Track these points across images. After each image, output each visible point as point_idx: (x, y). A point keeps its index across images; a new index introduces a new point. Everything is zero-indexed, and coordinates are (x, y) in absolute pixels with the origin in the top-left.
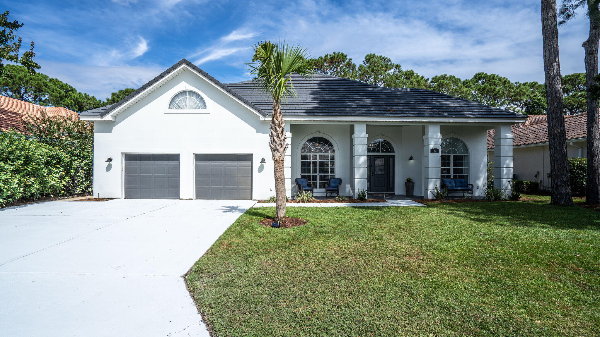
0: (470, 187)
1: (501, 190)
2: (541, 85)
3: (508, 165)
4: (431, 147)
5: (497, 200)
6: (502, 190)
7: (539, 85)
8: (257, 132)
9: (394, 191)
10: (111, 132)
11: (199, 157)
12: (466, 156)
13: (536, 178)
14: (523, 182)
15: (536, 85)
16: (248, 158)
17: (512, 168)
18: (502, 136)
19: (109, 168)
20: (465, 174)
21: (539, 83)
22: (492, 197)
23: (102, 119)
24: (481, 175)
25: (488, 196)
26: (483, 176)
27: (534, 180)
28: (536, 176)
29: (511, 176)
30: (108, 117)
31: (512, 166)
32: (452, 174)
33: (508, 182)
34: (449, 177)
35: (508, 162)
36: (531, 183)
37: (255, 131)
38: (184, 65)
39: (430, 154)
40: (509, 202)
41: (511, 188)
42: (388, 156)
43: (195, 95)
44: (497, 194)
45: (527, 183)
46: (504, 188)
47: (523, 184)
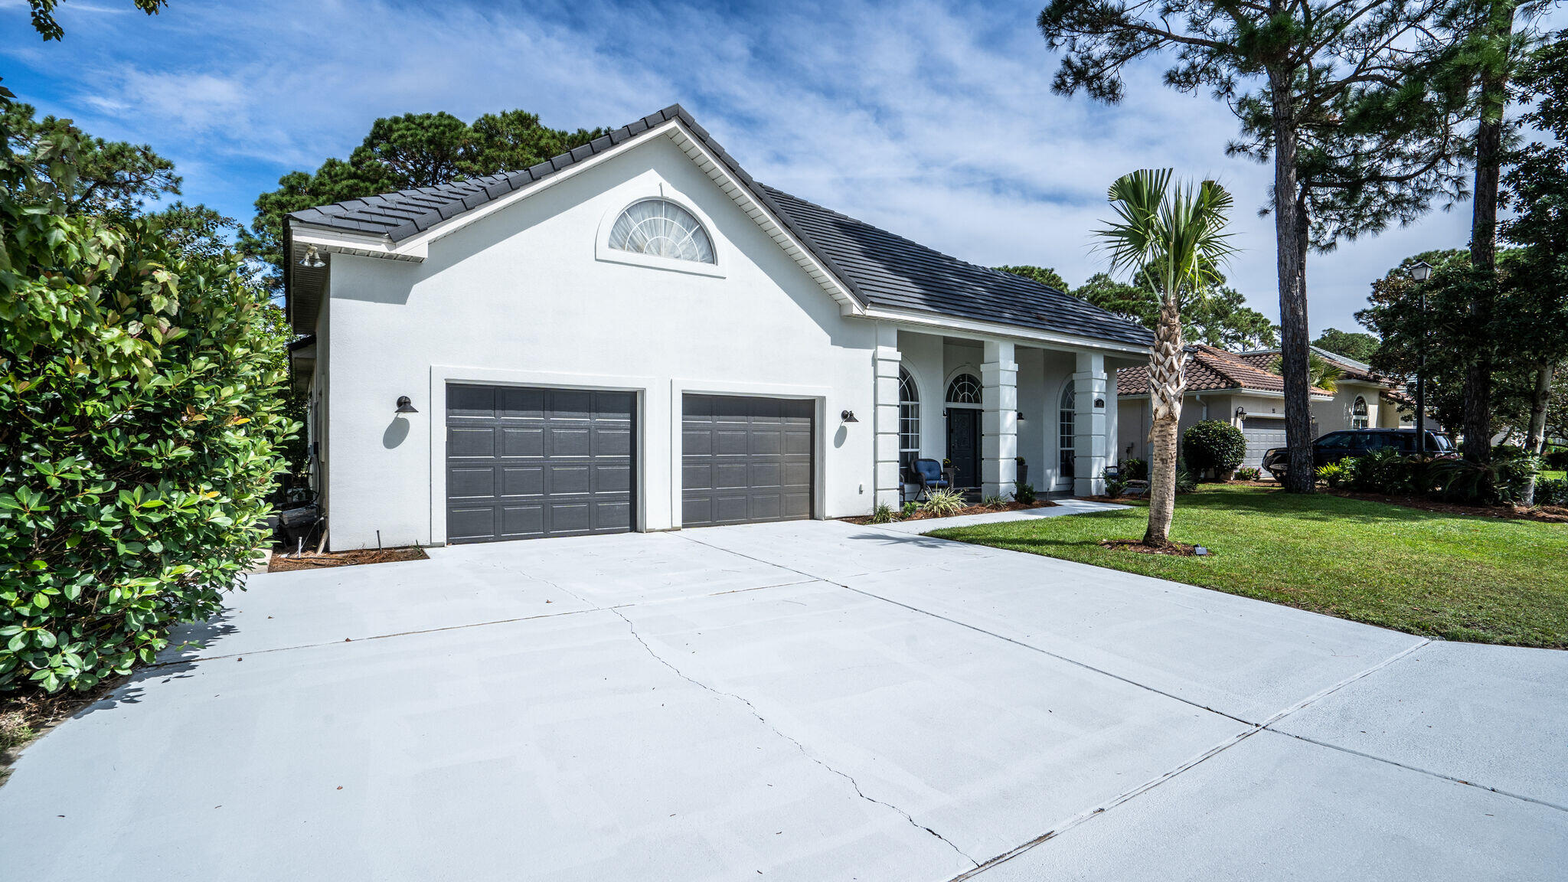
8: (833, 343)
10: (404, 302)
11: (696, 405)
16: (806, 409)
19: (395, 435)
23: (393, 252)
30: (416, 247)
37: (829, 338)
38: (673, 124)
39: (1095, 410)
42: (975, 410)
43: (680, 216)
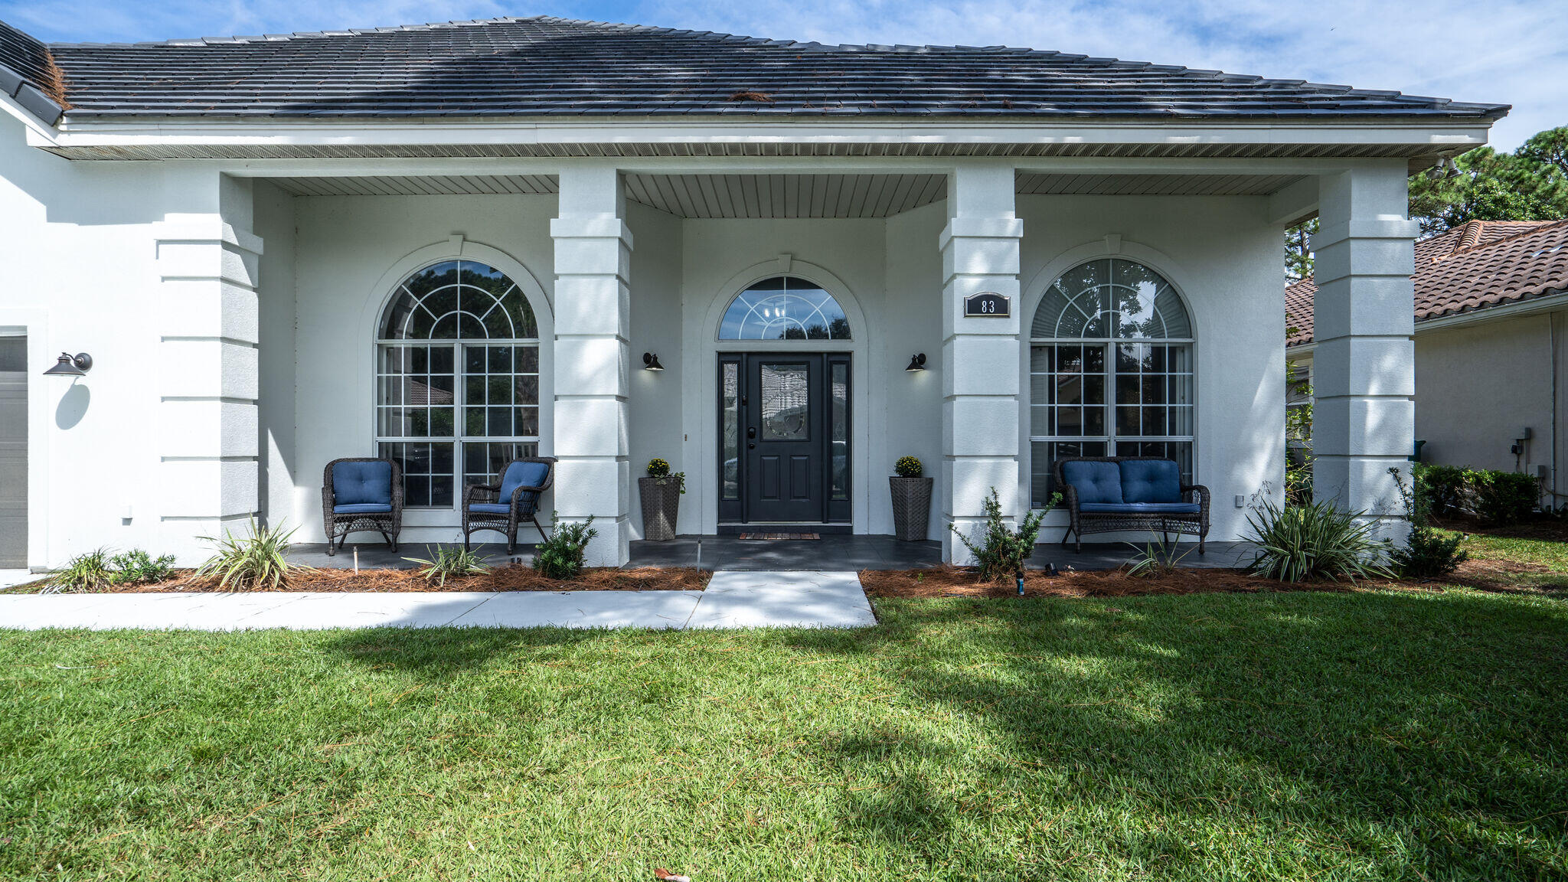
0: (1196, 496)
1: (1348, 516)
2: (1505, 156)
3: (1391, 379)
4: (970, 286)
5: (1323, 576)
6: (1360, 515)
7: (1498, 158)
8: (52, 217)
9: (848, 517)
12: (1182, 348)
13: (1519, 455)
14: (1458, 473)
15: (1488, 158)
17: (1410, 398)
18: (1357, 225)
20: (1178, 438)
21: (1498, 151)
22: (1294, 559)
24: (1256, 438)
25: (1271, 552)
26: (1269, 442)
27: (1508, 466)
28: (1516, 450)
29: (1408, 444)
31: (1409, 387)
32: (1111, 437)
33: (1390, 477)
34: (1096, 451)
35: (1389, 362)
36: (1501, 480)
37: (41, 209)
39: (962, 323)
40: (1393, 590)
41: (1407, 505)
42: (820, 354)
44: (1326, 544)
45: (1479, 481)
46: (1369, 507)
47: (1460, 483)
